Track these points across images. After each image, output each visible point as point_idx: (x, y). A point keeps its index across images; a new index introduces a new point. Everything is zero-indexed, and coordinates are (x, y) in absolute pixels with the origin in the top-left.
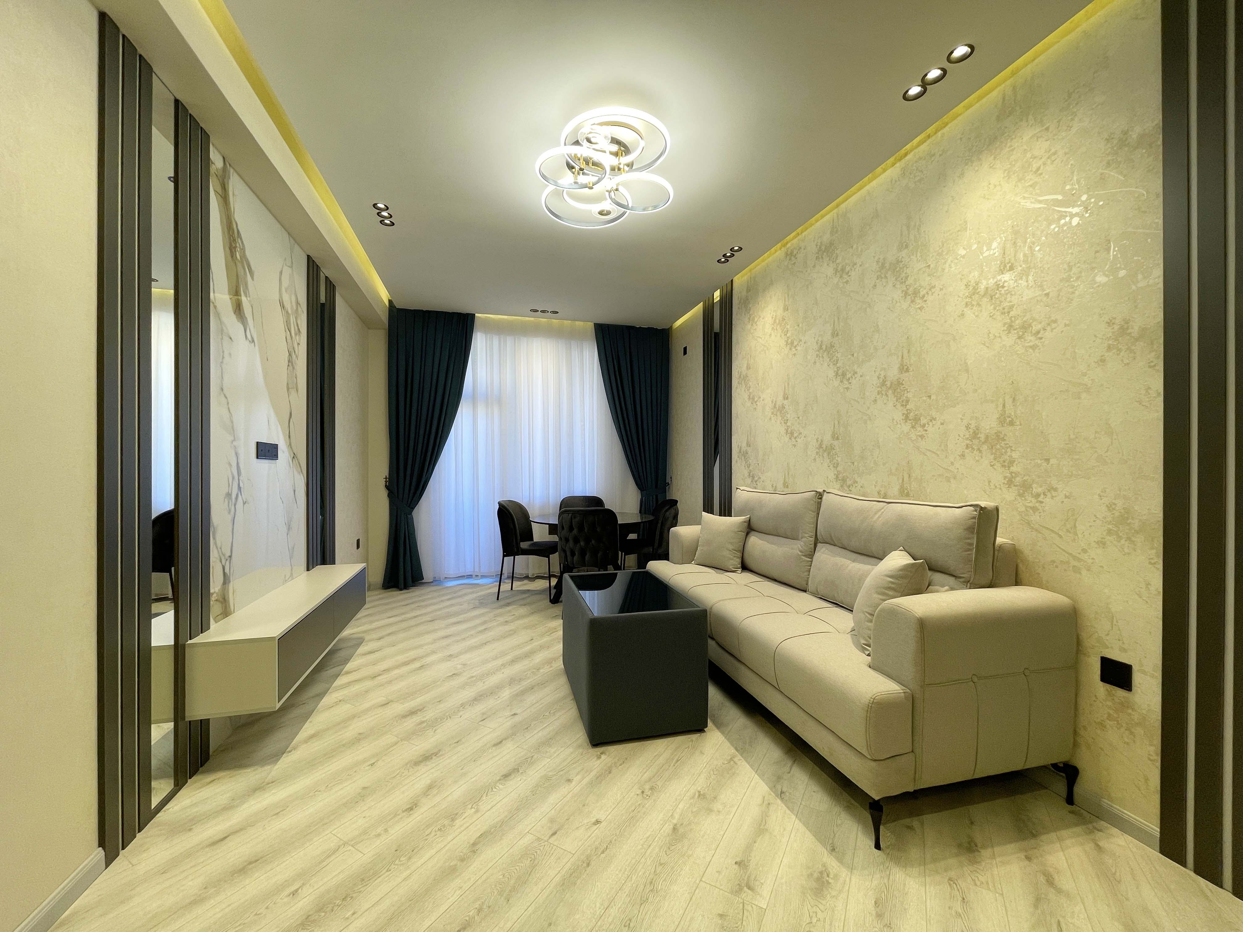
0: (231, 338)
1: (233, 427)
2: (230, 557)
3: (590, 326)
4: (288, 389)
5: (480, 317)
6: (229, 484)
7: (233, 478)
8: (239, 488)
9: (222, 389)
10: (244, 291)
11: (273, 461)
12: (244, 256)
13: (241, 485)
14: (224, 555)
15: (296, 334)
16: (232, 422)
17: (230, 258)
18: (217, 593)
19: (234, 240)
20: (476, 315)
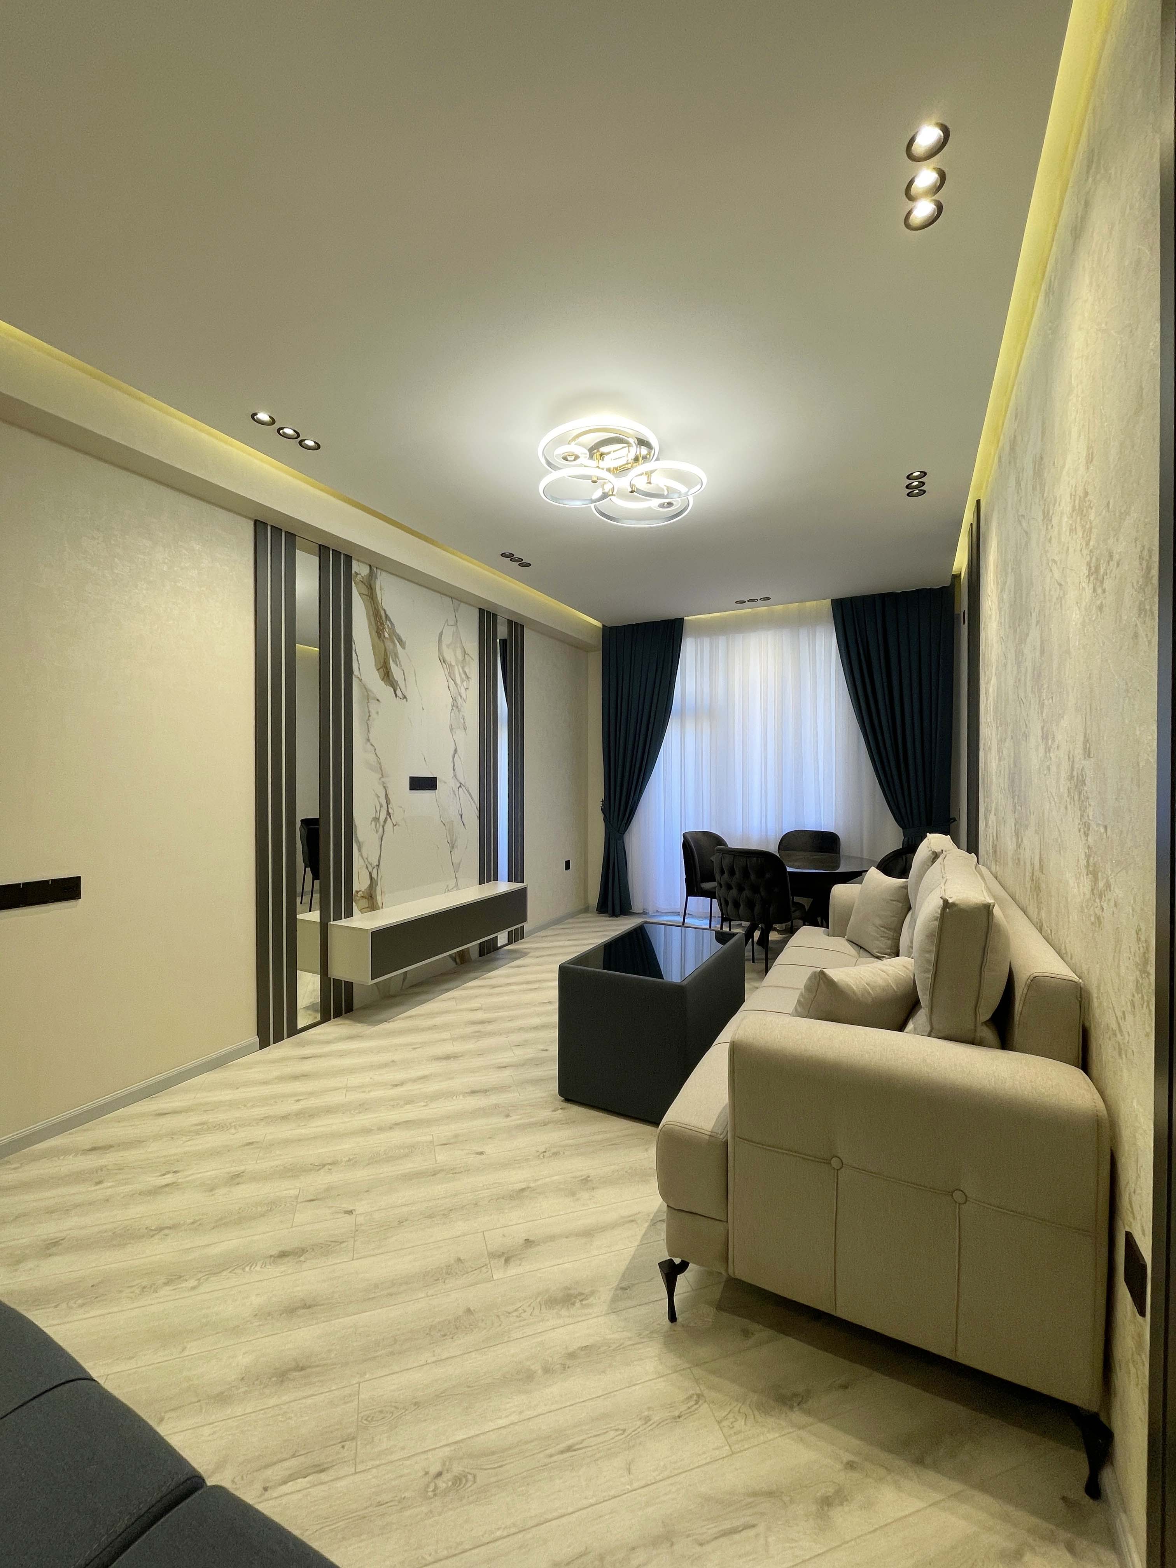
0: (378, 700)
1: (381, 768)
2: (378, 866)
3: (827, 603)
4: (451, 729)
5: (690, 620)
6: (376, 811)
7: (381, 806)
8: (389, 814)
9: (369, 740)
10: (393, 660)
11: (433, 791)
12: (393, 632)
13: (391, 811)
14: (371, 864)
15: (462, 681)
16: (380, 764)
17: (376, 639)
18: (363, 892)
19: (382, 624)
20: (686, 618)
